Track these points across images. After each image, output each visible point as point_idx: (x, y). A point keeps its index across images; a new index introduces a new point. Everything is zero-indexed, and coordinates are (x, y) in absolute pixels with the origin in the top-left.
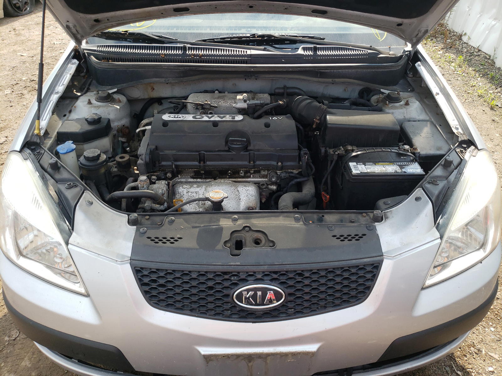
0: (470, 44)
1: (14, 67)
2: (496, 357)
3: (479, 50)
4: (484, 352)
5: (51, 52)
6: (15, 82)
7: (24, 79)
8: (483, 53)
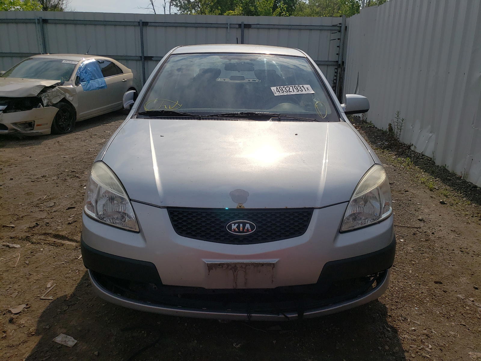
0: (416, 151)
1: (59, 164)
2: (418, 323)
3: (423, 155)
4: (409, 320)
5: (87, 155)
6: (60, 173)
7: (66, 171)
8: (426, 157)
